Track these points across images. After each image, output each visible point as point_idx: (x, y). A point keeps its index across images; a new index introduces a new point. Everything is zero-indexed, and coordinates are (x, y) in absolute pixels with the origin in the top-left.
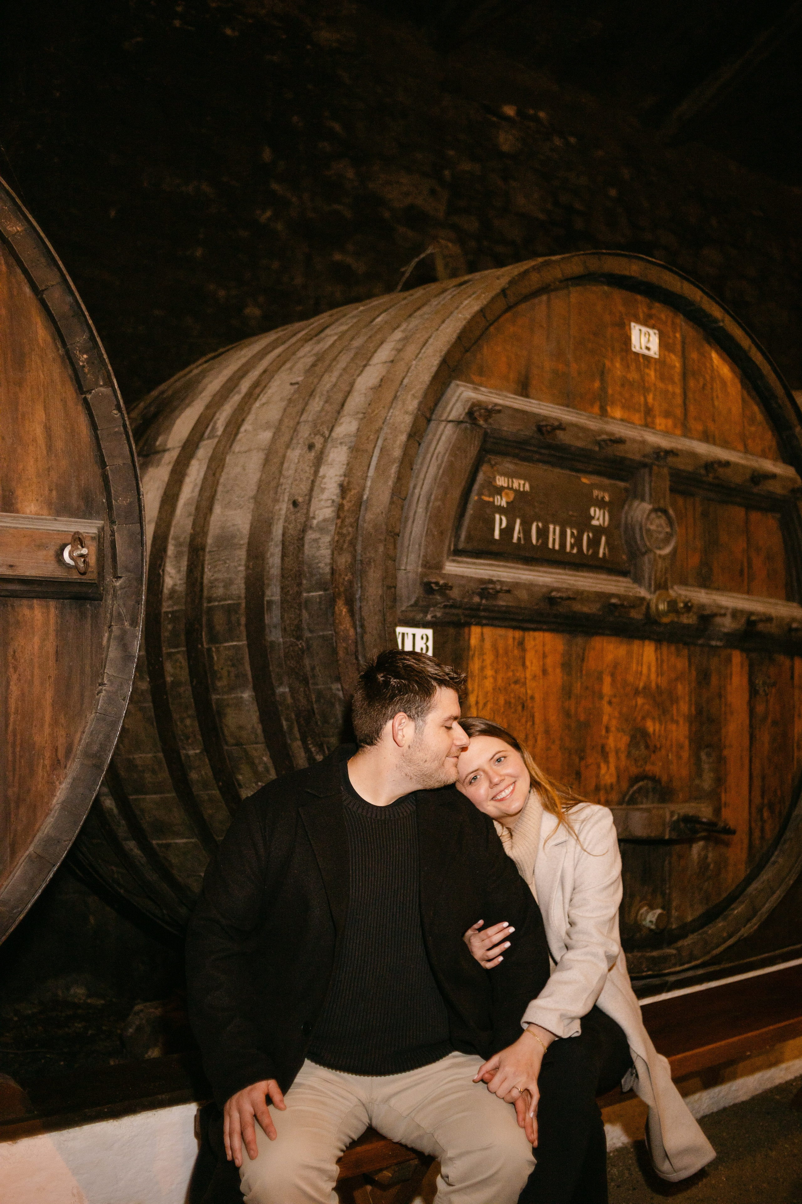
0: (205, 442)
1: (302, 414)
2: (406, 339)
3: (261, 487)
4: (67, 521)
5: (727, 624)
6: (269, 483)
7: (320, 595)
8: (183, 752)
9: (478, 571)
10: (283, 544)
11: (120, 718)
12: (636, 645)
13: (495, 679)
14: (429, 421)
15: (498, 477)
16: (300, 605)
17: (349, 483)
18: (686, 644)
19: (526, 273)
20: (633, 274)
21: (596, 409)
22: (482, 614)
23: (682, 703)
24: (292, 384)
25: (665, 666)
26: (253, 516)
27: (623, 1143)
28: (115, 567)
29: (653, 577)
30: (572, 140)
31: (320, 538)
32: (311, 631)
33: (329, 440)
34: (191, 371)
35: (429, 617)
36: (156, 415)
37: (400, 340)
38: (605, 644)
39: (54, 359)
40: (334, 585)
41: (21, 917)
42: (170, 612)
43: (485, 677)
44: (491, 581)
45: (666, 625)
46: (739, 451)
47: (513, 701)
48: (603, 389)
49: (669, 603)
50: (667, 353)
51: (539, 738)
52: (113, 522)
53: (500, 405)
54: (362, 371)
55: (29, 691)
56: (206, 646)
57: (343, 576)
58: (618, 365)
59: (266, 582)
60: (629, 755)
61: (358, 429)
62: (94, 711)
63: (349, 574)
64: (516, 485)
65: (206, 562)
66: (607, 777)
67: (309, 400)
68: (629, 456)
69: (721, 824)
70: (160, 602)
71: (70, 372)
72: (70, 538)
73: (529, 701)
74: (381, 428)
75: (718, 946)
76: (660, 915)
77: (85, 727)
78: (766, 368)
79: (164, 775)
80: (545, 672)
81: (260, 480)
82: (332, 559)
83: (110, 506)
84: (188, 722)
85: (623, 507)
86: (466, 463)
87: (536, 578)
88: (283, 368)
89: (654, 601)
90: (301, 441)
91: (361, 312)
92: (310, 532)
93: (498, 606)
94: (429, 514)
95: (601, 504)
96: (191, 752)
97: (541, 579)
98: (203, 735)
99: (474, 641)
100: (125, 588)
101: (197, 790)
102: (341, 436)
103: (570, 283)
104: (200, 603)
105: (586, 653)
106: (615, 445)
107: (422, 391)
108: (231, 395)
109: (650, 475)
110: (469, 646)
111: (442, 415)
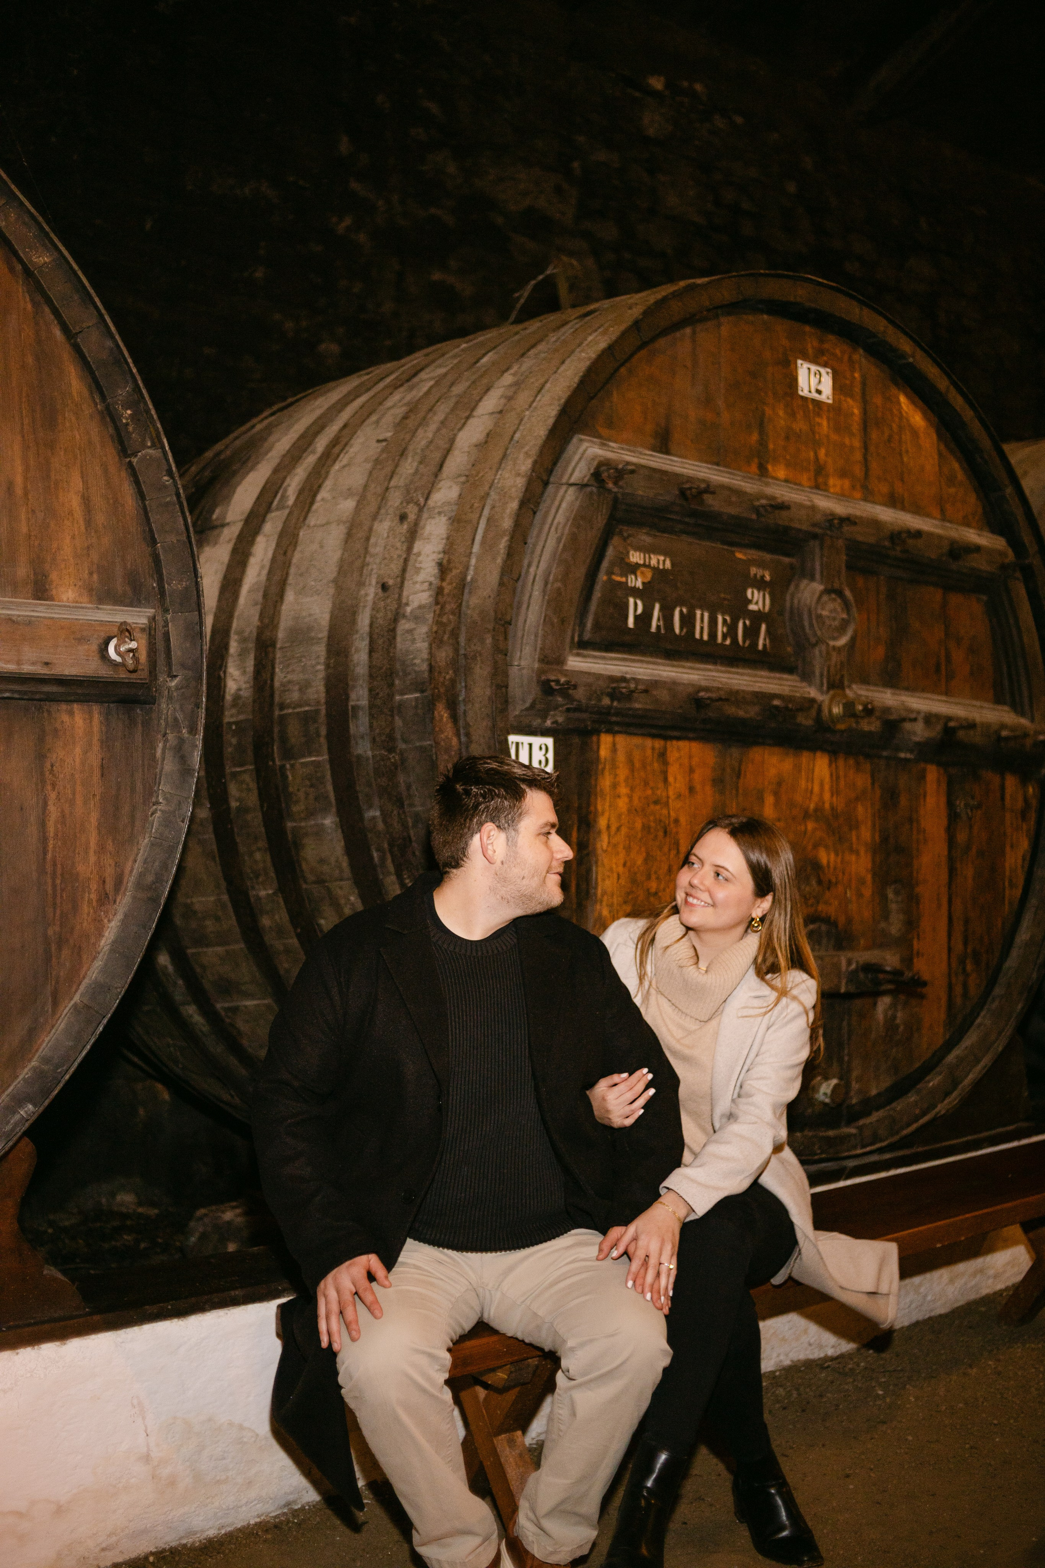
0: (273, 514)
1: (391, 477)
2: (517, 385)
3: (343, 568)
4: (111, 610)
5: (919, 732)
6: (352, 563)
7: (417, 699)
8: (252, 893)
9: (608, 666)
10: (371, 637)
11: (178, 843)
12: (805, 757)
13: (630, 797)
14: (546, 484)
15: (631, 552)
16: (392, 710)
17: (449, 561)
18: (867, 756)
19: (664, 299)
20: (799, 300)
21: (754, 468)
22: (614, 719)
23: (863, 828)
24: (379, 441)
25: (842, 783)
26: (334, 604)
27: (792, 1361)
28: (169, 664)
29: (825, 673)
30: (739, 120)
31: (415, 629)
32: (405, 741)
33: (425, 510)
34: (253, 426)
35: (548, 723)
36: (212, 481)
37: (510, 386)
38: (766, 756)
39: (91, 417)
40: (433, 686)
41: (67, 1077)
42: (233, 723)
44: (623, 679)
45: (842, 732)
46: (935, 518)
47: (652, 824)
48: (763, 443)
49: (844, 705)
50: (843, 398)
52: (166, 611)
53: (632, 464)
54: (464, 424)
55: (70, 812)
56: (278, 763)
57: (443, 674)
58: (781, 413)
59: (351, 683)
61: (460, 496)
62: (147, 835)
63: (451, 672)
64: (654, 562)
65: (277, 661)
67: (399, 460)
68: (795, 525)
69: (908, 974)
70: (221, 710)
71: (111, 430)
72: (115, 630)
73: (672, 825)
74: (488, 494)
75: (909, 1125)
76: (836, 1087)
77: (137, 855)
78: (968, 414)
79: (231, 922)
80: (691, 789)
81: (342, 560)
82: (430, 653)
83: (162, 592)
84: (258, 856)
85: (788, 586)
86: (592, 536)
87: (680, 675)
88: (367, 422)
89: (827, 703)
90: (391, 511)
91: (463, 350)
92: (403, 621)
93: (634, 710)
94: (546, 597)
95: (760, 584)
96: (263, 893)
97: (686, 676)
98: (277, 872)
99: (604, 753)
100: (182, 688)
101: (271, 939)
102: (439, 504)
103: (719, 311)
104: (271, 710)
105: (743, 767)
106: (777, 512)
107: (537, 448)
108: (305, 455)
109: (821, 549)
110: (598, 758)
111: (562, 477)
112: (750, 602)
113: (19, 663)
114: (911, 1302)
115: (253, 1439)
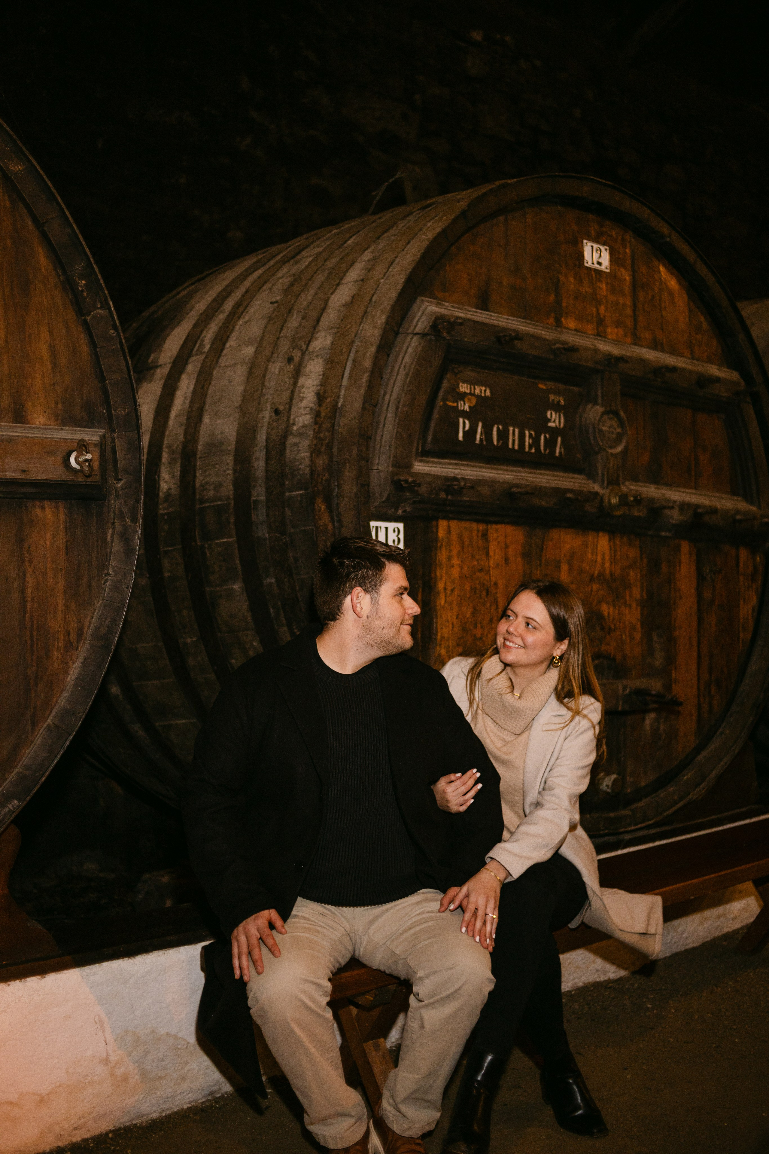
0: (194, 358)
1: (281, 330)
2: (375, 260)
3: (246, 397)
4: (72, 430)
5: (675, 516)
6: (252, 394)
7: (301, 495)
8: (181, 640)
9: (444, 469)
10: (267, 449)
11: (124, 604)
12: (591, 536)
13: (461, 567)
14: (397, 333)
15: (461, 384)
16: (283, 503)
17: (325, 392)
18: (637, 535)
19: (484, 195)
20: (585, 195)
21: (552, 321)
22: (448, 508)
23: (634, 588)
24: (271, 303)
25: (618, 555)
26: (239, 424)
27: (584, 983)
28: (116, 471)
29: (605, 473)
30: (538, 63)
31: (300, 443)
32: (294, 527)
33: (307, 353)
34: (179, 293)
35: (400, 512)
36: (148, 334)
37: (369, 260)
38: (562, 536)
39: (56, 286)
40: (313, 485)
41: (43, 779)
42: (166, 514)
44: (455, 479)
45: (618, 517)
46: (686, 357)
47: (478, 587)
48: (558, 302)
49: (620, 497)
50: (617, 268)
52: (113, 431)
53: (462, 318)
54: (336, 289)
55: (43, 582)
56: (199, 543)
57: (321, 476)
58: (572, 280)
59: (253, 483)
61: (332, 343)
62: (101, 599)
63: (327, 474)
64: (477, 391)
65: (198, 467)
67: (287, 317)
68: (583, 363)
69: (671, 697)
70: (156, 504)
71: (70, 296)
72: (75, 445)
73: (492, 587)
74: (353, 342)
75: (669, 808)
76: (615, 780)
77: (94, 613)
78: (711, 280)
79: (165, 662)
80: (507, 560)
81: (245, 391)
82: (311, 461)
83: (110, 416)
84: (185, 613)
85: (577, 409)
86: (431, 372)
87: (498, 475)
88: (263, 288)
89: (607, 495)
90: (281, 354)
91: (334, 234)
92: (291, 437)
93: (464, 501)
94: (398, 418)
95: (557, 408)
96: (189, 640)
97: (502, 476)
98: (199, 624)
99: (441, 534)
100: (125, 489)
101: (195, 675)
102: (317, 349)
103: (525, 204)
104: (193, 504)
105: (545, 543)
106: (569, 353)
107: (390, 307)
108: (217, 313)
109: (602, 381)
110: (437, 539)
111: (408, 328)
112: (549, 420)
113: (3, 471)
114: (672, 939)
115: (185, 1046)
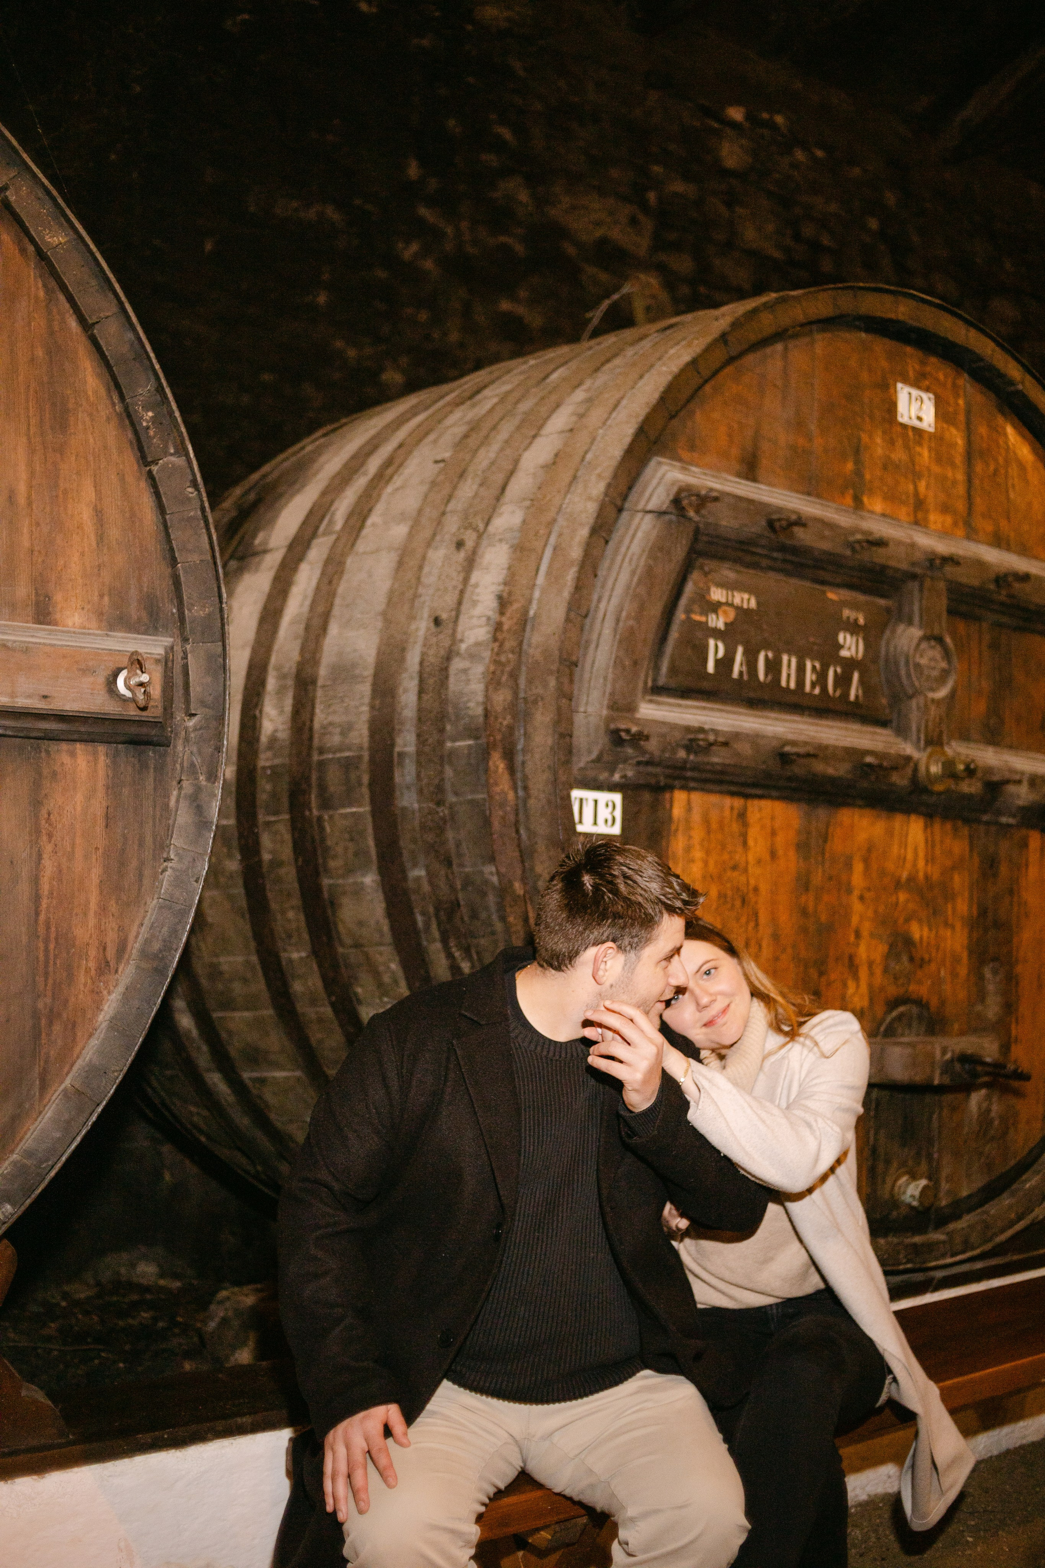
0: (319, 540)
1: (448, 501)
2: (590, 401)
3: (392, 599)
4: (122, 638)
5: (1023, 795)
6: (403, 593)
7: (470, 745)
8: (284, 955)
9: (684, 715)
10: (421, 677)
11: (190, 907)
12: (898, 820)
13: (706, 863)
14: (620, 510)
15: (713, 589)
16: (442, 758)
17: (510, 593)
18: (967, 821)
19: (755, 311)
20: (901, 317)
21: (849, 500)
22: (689, 774)
23: (959, 900)
24: (436, 462)
25: (938, 851)
26: (381, 640)
27: (869, 1496)
28: (187, 702)
29: (923, 728)
30: (820, 153)
31: (469, 669)
32: (456, 794)
33: (485, 535)
34: (303, 448)
35: (617, 777)
36: (255, 505)
37: (582, 402)
38: (856, 817)
39: (108, 419)
40: (488, 732)
41: (53, 1173)
42: (268, 767)
43: (693, 861)
44: (701, 730)
45: (939, 794)
46: (1041, 560)
47: (729, 893)
48: (858, 473)
49: (944, 764)
50: (945, 426)
51: (764, 944)
52: (185, 640)
53: (716, 490)
54: (531, 443)
55: (68, 868)
56: (315, 812)
57: (500, 720)
58: (879, 440)
59: (397, 727)
60: (886, 970)
61: (524, 521)
62: (156, 896)
63: (509, 717)
64: (737, 601)
65: (318, 701)
66: (856, 999)
67: (458, 483)
68: (892, 563)
69: (1011, 1067)
70: (255, 753)
71: (130, 435)
72: (125, 661)
73: (751, 894)
74: (554, 520)
75: (1003, 1231)
76: (925, 1188)
77: (144, 917)
79: (259, 986)
80: (773, 855)
81: (391, 592)
82: (486, 696)
83: (182, 618)
84: (291, 914)
85: (882, 632)
86: (669, 569)
87: (763, 727)
88: (424, 441)
89: (924, 761)
90: (447, 537)
91: (532, 367)
92: (457, 660)
93: (713, 764)
95: (853, 628)
96: (295, 956)
97: (770, 728)
98: (310, 933)
99: (677, 811)
100: (200, 729)
101: (303, 1007)
102: (500, 530)
103: (814, 327)
104: (309, 755)
105: (831, 830)
106: (874, 549)
107: (611, 470)
108: (355, 477)
109: (921, 590)
110: (670, 818)
111: (637, 502)
112: (841, 647)
113: (13, 695)
